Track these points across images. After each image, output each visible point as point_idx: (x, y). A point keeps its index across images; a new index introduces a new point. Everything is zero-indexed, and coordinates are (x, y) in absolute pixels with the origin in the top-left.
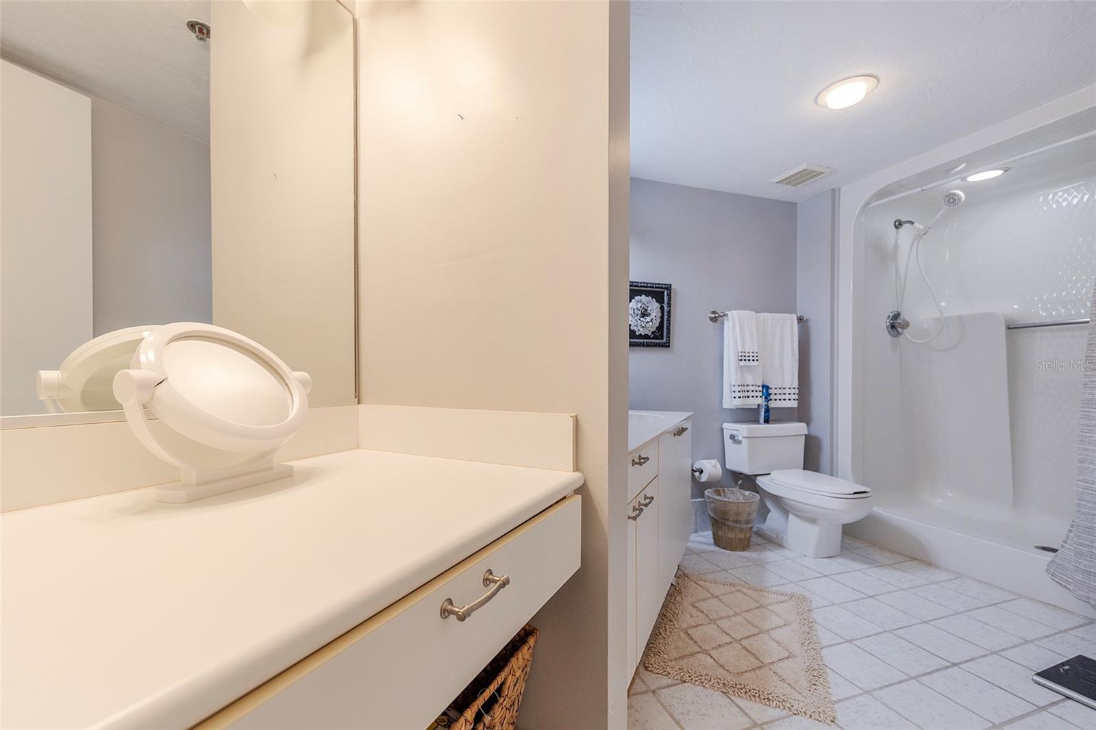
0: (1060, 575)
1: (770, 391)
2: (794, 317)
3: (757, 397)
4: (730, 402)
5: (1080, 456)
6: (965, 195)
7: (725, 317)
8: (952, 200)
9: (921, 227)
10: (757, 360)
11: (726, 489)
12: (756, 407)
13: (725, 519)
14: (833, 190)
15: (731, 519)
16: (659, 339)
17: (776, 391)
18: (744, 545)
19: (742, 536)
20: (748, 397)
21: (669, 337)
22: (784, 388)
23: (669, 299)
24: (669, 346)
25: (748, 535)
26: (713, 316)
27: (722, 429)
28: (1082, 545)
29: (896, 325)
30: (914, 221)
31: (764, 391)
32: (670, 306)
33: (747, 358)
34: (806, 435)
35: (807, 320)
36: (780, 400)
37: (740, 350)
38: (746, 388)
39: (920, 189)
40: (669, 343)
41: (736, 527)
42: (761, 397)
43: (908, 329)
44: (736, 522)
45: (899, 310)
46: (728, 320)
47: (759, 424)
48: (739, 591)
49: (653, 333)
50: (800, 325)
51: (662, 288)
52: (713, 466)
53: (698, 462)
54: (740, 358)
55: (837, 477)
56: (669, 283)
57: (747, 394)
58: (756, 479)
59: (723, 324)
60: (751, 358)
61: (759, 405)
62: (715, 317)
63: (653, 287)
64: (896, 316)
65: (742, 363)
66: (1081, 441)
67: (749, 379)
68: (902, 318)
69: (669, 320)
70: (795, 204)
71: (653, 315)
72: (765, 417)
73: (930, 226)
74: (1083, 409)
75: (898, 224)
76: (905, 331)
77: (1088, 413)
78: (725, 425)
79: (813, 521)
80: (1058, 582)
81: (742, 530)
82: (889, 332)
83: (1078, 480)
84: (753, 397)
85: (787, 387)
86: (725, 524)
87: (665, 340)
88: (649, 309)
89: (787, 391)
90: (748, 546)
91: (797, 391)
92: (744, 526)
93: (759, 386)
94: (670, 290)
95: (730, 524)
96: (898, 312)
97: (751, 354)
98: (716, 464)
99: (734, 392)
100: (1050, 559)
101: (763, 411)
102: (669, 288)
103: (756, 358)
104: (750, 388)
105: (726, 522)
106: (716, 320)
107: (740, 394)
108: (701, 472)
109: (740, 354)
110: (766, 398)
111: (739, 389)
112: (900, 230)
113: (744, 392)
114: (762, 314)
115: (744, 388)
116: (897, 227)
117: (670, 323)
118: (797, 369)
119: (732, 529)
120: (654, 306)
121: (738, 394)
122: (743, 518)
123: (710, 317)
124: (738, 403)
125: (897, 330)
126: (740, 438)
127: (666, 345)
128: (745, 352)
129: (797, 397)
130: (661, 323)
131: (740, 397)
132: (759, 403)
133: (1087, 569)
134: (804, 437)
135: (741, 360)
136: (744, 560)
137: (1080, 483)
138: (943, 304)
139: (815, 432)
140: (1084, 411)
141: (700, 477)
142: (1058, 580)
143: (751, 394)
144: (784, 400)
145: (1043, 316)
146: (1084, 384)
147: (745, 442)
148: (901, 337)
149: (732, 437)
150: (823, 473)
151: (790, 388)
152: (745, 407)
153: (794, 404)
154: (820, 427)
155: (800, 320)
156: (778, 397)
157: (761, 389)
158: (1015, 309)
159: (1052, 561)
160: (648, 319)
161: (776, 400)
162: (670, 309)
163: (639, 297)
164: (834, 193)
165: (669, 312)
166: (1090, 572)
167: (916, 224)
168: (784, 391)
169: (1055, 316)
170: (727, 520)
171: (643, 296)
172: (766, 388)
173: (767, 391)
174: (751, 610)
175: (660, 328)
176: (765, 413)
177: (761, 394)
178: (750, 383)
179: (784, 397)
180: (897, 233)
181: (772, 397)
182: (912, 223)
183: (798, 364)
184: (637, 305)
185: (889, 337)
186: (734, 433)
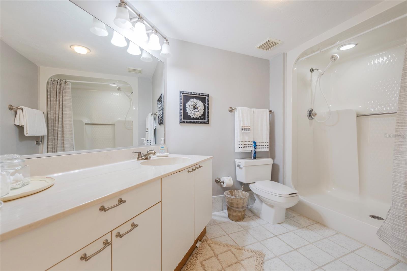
0: (384, 237)
1: (256, 144)
2: (268, 111)
3: (250, 147)
4: (238, 150)
5: (393, 179)
6: (339, 56)
7: (235, 110)
8: (333, 58)
9: (321, 71)
10: (250, 130)
11: (235, 190)
12: (250, 152)
13: (232, 207)
14: (284, 54)
15: (235, 206)
16: (203, 120)
17: (259, 144)
18: (241, 218)
19: (240, 214)
20: (246, 147)
21: (208, 119)
22: (263, 143)
23: (208, 101)
24: (208, 123)
25: (243, 213)
26: (230, 109)
27: (235, 162)
28: (395, 224)
29: (311, 114)
30: (318, 69)
31: (254, 144)
32: (209, 104)
33: (245, 129)
34: (272, 164)
35: (274, 112)
36: (261, 148)
37: (242, 125)
38: (245, 143)
39: (320, 51)
40: (208, 122)
41: (237, 210)
42: (252, 147)
43: (316, 116)
44: (237, 208)
45: (312, 108)
46: (237, 111)
47: (252, 159)
48: (230, 250)
49: (200, 117)
50: (271, 114)
51: (204, 96)
52: (229, 180)
53: (223, 178)
54: (242, 129)
55: (286, 185)
56: (208, 93)
57: (245, 146)
58: (249, 185)
59: (235, 113)
60: (247, 129)
61: (251, 151)
62: (231, 110)
63: (199, 95)
64: (311, 111)
65: (243, 131)
66: (394, 171)
67: (247, 139)
68: (314, 111)
69: (208, 111)
70: (269, 60)
71: (199, 108)
72: (254, 156)
73: (325, 71)
74: (395, 155)
75: (312, 71)
76: (315, 117)
77: (396, 157)
78: (236, 160)
79: (272, 206)
80: (382, 240)
81: (240, 211)
82: (308, 118)
83: (392, 191)
84: (248, 147)
85: (264, 142)
86: (232, 209)
87: (206, 121)
88: (197, 105)
89: (264, 144)
90: (243, 219)
91: (269, 144)
92: (241, 210)
93: (251, 142)
94: (209, 97)
95: (235, 209)
96: (312, 109)
97: (247, 127)
98: (230, 179)
99: (239, 145)
100: (379, 228)
101: (253, 153)
102: (208, 96)
103: (249, 129)
104: (247, 143)
105: (233, 208)
106: (232, 112)
107: (242, 146)
108: (224, 182)
109: (242, 127)
110: (254, 147)
111: (242, 143)
112: (313, 73)
113: (244, 145)
114: (253, 109)
115: (244, 143)
116: (311, 72)
117: (209, 112)
118: (269, 134)
119: (235, 211)
120: (200, 104)
121: (241, 146)
122: (240, 206)
123: (229, 110)
124: (241, 150)
125: (311, 117)
126: (242, 166)
127: (207, 123)
128: (244, 126)
129: (268, 147)
130: (204, 112)
131: (242, 147)
132: (251, 150)
133: (397, 237)
134: (272, 165)
135: (242, 130)
136: (240, 227)
137: (394, 193)
138: (331, 106)
139: (277, 162)
140: (395, 156)
141: (223, 185)
142: (382, 239)
143: (247, 146)
144: (263, 148)
145: (372, 111)
146: (395, 143)
147: (244, 168)
148: (313, 120)
149: (239, 166)
150: (280, 183)
151: (265, 143)
152: (245, 152)
153: (268, 150)
154: (278, 161)
155: (270, 112)
156: (260, 147)
157: (252, 143)
158: (360, 108)
159: (379, 229)
160: (197, 110)
161: (259, 148)
162: (209, 106)
163: (192, 100)
164: (284, 55)
165: (208, 107)
166: (399, 239)
167: (319, 70)
168: (263, 144)
169: (376, 111)
170: (233, 207)
171: (195, 100)
172: (254, 142)
173: (255, 144)
174: (232, 265)
175: (204, 114)
176: (254, 154)
177: (252, 146)
178: (247, 141)
179: (263, 147)
180: (312, 74)
181: (257, 147)
182: (317, 70)
183: (269, 132)
184: (191, 103)
185: (308, 120)
186: (239, 164)
